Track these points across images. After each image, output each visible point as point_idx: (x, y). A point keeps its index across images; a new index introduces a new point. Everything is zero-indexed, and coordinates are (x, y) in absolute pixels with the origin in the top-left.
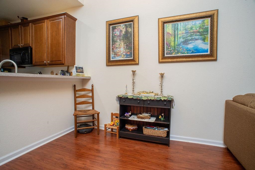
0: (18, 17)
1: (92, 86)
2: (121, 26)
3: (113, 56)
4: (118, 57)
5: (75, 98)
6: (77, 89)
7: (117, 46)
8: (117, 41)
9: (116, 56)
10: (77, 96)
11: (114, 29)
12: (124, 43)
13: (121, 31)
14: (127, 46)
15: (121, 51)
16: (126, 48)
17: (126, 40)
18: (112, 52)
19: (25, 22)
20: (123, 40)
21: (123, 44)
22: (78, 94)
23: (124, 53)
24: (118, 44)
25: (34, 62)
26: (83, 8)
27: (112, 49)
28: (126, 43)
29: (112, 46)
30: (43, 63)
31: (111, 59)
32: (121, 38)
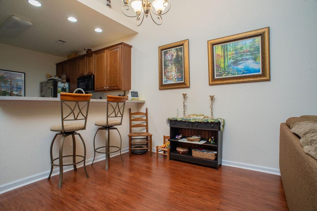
0: (85, 49)
1: (147, 110)
2: (172, 50)
3: (165, 80)
4: (170, 81)
5: (131, 120)
6: (132, 112)
7: (169, 70)
8: (168, 65)
9: (168, 80)
10: (132, 119)
11: (166, 53)
12: (176, 67)
13: (172, 55)
14: (178, 69)
15: (172, 75)
16: (177, 72)
17: (177, 63)
18: (164, 76)
19: (90, 53)
20: (174, 64)
21: (174, 68)
22: (133, 117)
23: (176, 77)
24: (169, 68)
25: (95, 89)
26: (137, 36)
27: (165, 73)
28: (177, 67)
29: (164, 70)
30: (103, 88)
31: (164, 83)
32: (173, 62)
